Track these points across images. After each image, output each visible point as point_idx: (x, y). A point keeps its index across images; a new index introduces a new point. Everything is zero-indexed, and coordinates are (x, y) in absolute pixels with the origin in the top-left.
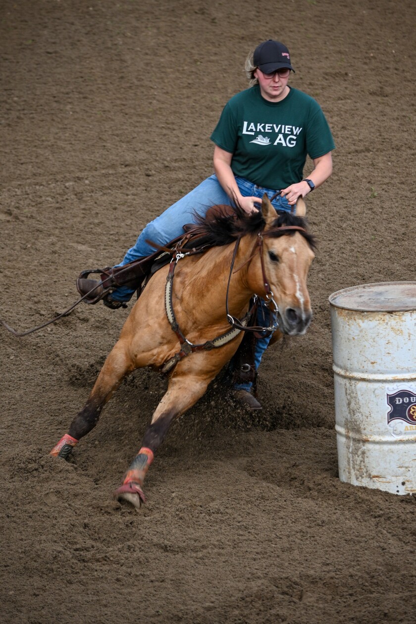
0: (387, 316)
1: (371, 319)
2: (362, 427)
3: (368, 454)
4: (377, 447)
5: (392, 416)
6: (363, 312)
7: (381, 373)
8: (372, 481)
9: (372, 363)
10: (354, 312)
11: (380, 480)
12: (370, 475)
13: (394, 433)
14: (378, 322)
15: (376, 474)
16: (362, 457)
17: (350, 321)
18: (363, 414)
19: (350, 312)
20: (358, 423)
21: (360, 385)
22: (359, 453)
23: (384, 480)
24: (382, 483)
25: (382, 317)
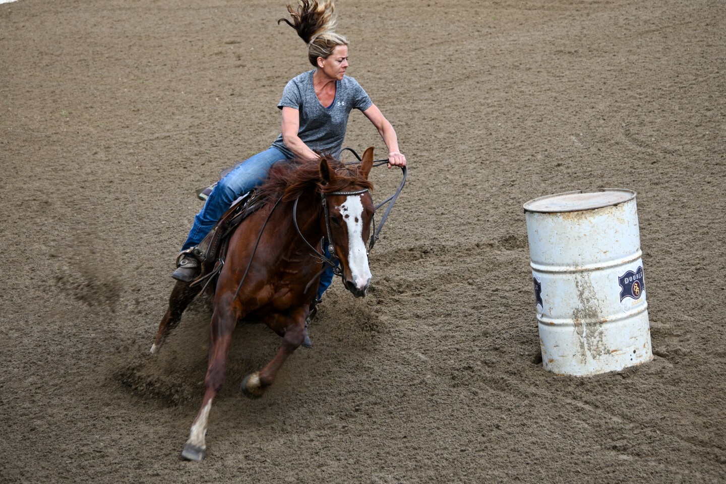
0: (614, 208)
1: (601, 214)
2: (599, 311)
3: (605, 333)
4: (613, 325)
5: (623, 295)
6: (594, 209)
7: (613, 260)
8: (611, 355)
9: (605, 252)
10: (584, 212)
11: (618, 353)
12: (608, 351)
13: (625, 310)
14: (607, 215)
15: (614, 349)
16: (600, 337)
17: (580, 221)
18: (599, 299)
19: (580, 213)
20: (593, 309)
21: (593, 275)
22: (596, 334)
23: (621, 352)
24: (619, 356)
25: (610, 210)
